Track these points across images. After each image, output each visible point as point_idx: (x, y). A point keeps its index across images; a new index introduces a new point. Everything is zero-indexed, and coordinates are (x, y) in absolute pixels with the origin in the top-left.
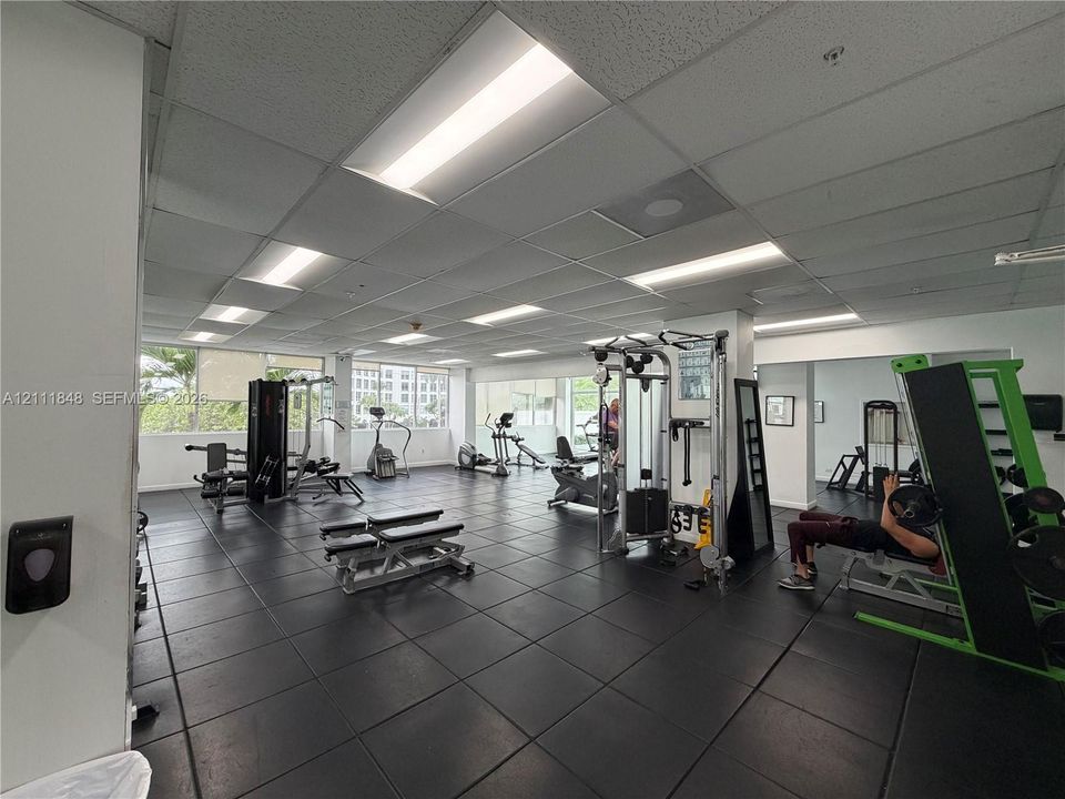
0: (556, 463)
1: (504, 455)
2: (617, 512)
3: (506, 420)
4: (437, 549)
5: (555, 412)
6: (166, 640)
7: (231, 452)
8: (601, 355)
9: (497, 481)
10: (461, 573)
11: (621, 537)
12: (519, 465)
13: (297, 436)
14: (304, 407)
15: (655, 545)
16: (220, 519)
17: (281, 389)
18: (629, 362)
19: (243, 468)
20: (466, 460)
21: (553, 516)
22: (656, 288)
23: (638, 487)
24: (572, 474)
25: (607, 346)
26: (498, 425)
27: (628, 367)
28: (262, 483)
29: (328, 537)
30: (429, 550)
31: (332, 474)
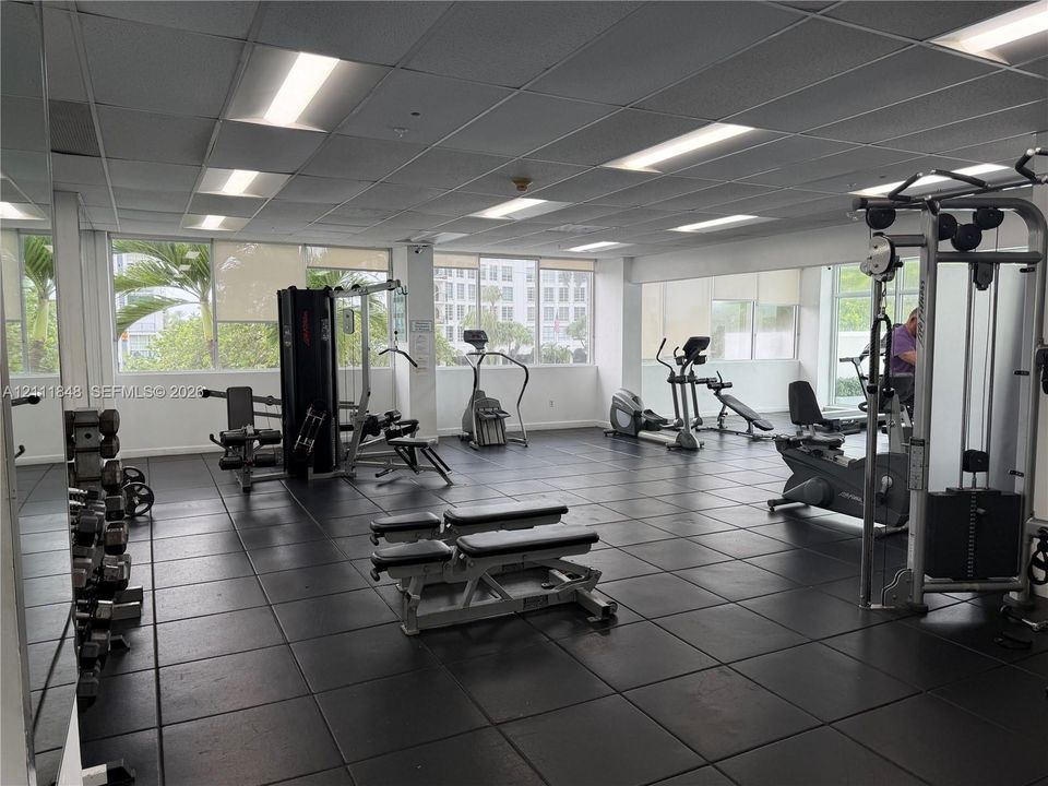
0: (787, 430)
1: (691, 413)
2: (906, 531)
3: (695, 349)
4: (557, 573)
5: (798, 334)
6: (157, 674)
7: (261, 400)
8: (880, 216)
9: (677, 460)
10: (592, 619)
11: (911, 582)
12: (722, 431)
13: (350, 378)
14: (358, 331)
15: (990, 604)
16: (247, 501)
17: (324, 302)
18: (945, 228)
19: (276, 425)
20: (624, 420)
21: (779, 531)
22: (1006, 51)
23: (955, 485)
24: (819, 454)
25: (894, 195)
26: (679, 360)
27: (942, 236)
28: (303, 448)
29: (382, 540)
30: (541, 573)
31: (407, 438)
